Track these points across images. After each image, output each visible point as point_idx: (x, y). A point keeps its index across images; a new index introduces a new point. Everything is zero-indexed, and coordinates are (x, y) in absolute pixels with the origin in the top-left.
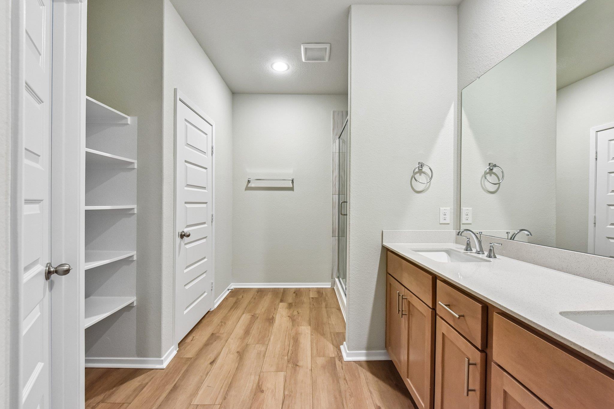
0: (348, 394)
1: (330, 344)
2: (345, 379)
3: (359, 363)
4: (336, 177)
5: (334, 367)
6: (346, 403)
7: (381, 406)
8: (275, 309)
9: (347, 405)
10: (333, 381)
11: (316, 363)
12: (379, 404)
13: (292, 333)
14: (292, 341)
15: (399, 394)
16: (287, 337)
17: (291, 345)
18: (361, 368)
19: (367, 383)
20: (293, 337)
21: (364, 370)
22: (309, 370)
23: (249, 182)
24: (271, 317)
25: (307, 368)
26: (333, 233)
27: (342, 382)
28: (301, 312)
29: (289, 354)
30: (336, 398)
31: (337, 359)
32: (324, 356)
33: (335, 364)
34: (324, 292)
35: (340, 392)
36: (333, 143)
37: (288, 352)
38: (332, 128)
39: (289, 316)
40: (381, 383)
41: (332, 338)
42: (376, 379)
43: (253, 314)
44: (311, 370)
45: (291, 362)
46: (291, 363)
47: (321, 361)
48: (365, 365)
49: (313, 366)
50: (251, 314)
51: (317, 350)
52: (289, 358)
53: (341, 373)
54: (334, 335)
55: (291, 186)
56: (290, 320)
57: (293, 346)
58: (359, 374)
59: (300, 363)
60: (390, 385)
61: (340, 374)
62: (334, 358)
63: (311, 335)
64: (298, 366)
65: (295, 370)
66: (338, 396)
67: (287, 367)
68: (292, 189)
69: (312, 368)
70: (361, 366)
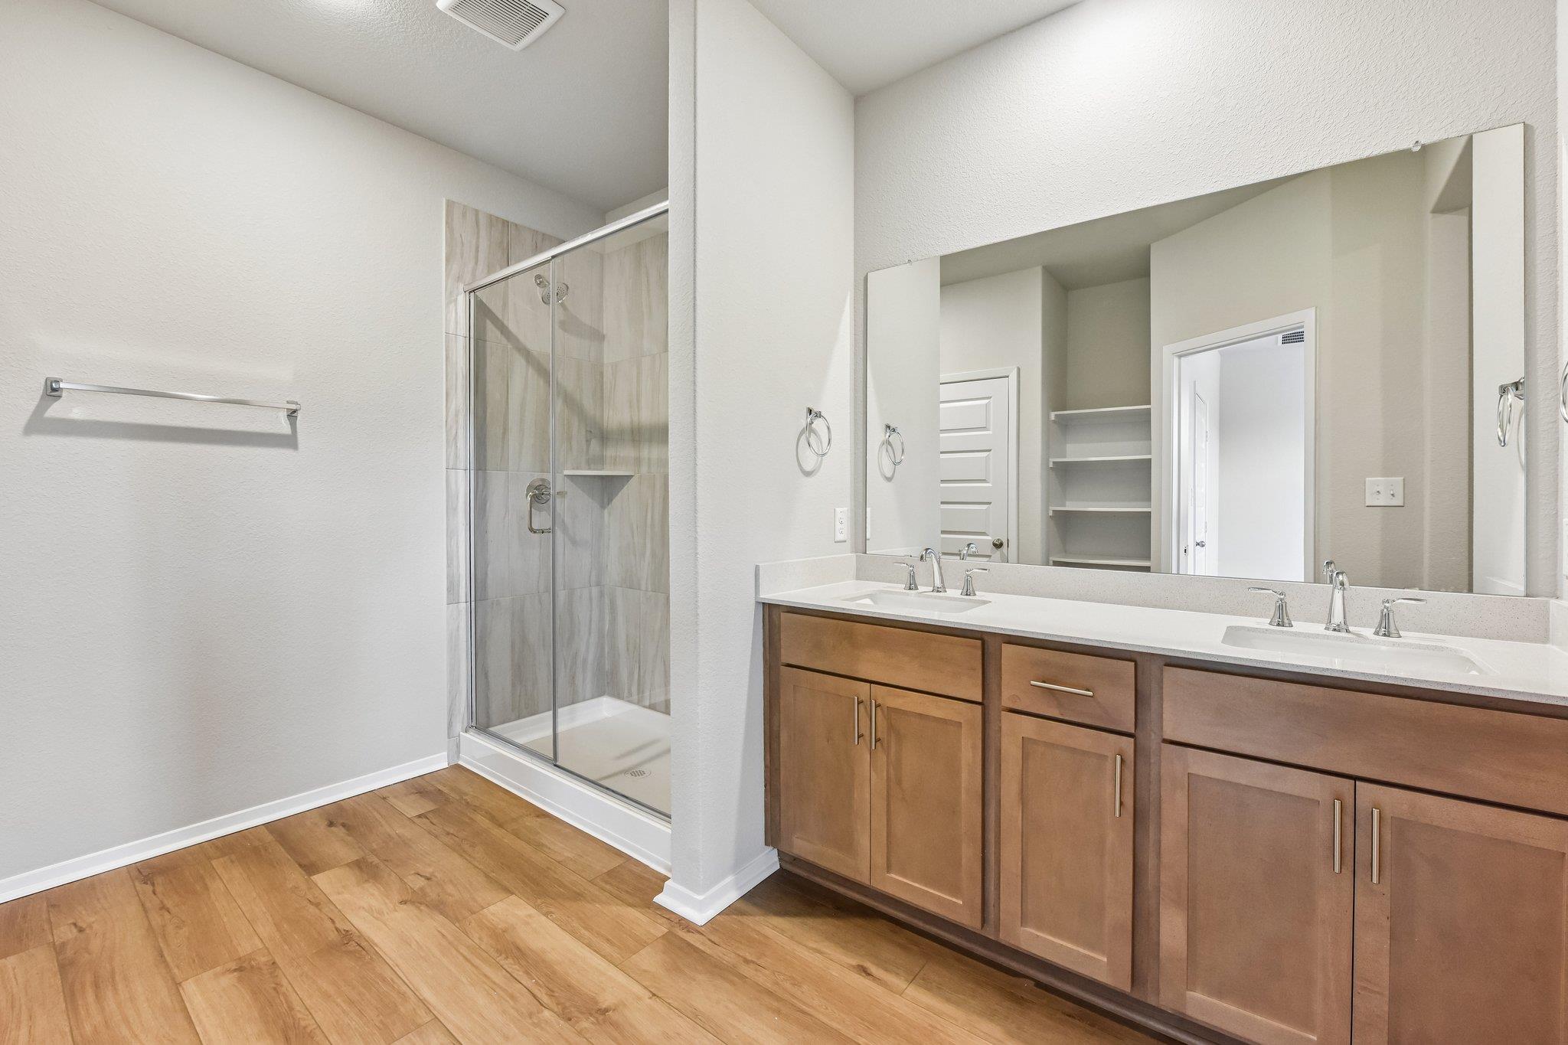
0: (787, 985)
1: (618, 907)
2: (747, 961)
3: (730, 910)
4: (457, 415)
5: (694, 950)
6: (805, 1003)
7: (861, 963)
8: (317, 905)
9: (812, 1007)
10: (732, 983)
11: (645, 971)
12: (854, 962)
13: (477, 941)
14: (508, 964)
15: (860, 921)
16: (477, 962)
17: (520, 974)
18: (751, 918)
19: (792, 938)
20: (497, 951)
21: (757, 918)
22: (650, 998)
23: (53, 391)
24: (333, 936)
25: (639, 998)
26: (449, 590)
27: (747, 971)
28: (431, 870)
29: (545, 999)
30: (778, 1012)
31: (680, 932)
32: (643, 944)
33: (689, 944)
34: (440, 787)
35: (770, 993)
36: (447, 305)
37: (534, 996)
38: (444, 255)
39: (404, 902)
40: (810, 921)
41: (611, 893)
42: (797, 921)
43: (233, 965)
44: (654, 995)
45: (576, 1014)
46: (580, 1015)
47: (649, 959)
48: (744, 906)
49: (646, 983)
50: (218, 969)
51: (608, 940)
52: (556, 1010)
53: (724, 954)
54: (606, 882)
55: (285, 428)
56: (421, 910)
57: (527, 973)
58: (759, 933)
59: (607, 1000)
60: (829, 915)
61: (726, 958)
62: (670, 932)
63: (546, 914)
64: (606, 1010)
65: (615, 1025)
66: (776, 1004)
67: (580, 1033)
68: (289, 441)
69: (652, 990)
70: (742, 913)
